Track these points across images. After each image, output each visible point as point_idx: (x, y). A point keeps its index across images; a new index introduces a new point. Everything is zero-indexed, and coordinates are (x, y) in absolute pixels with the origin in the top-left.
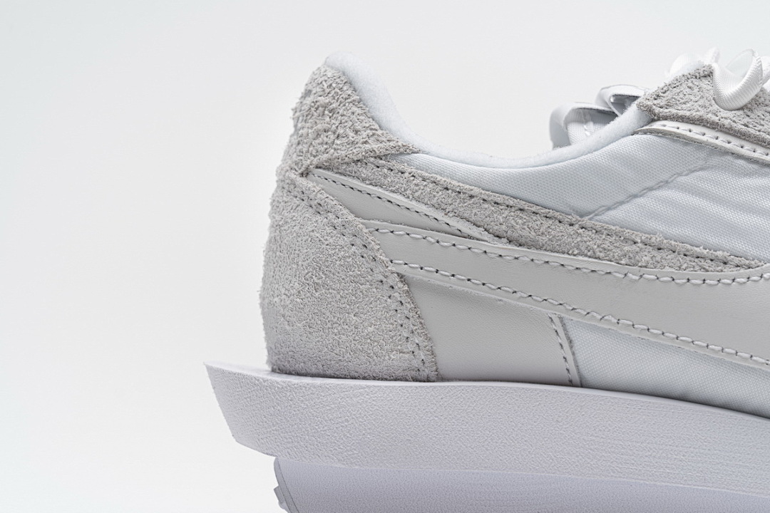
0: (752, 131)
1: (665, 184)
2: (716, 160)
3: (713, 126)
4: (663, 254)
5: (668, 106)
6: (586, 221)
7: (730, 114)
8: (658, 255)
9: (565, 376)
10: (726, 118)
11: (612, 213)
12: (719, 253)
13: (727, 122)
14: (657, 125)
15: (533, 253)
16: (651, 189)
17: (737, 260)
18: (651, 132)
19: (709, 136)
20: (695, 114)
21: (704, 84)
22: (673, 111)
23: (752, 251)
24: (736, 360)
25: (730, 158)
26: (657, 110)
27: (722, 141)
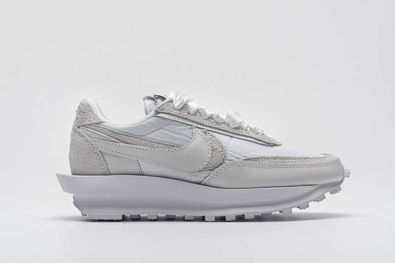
0: (181, 115)
1: (161, 128)
2: (172, 123)
3: (172, 115)
4: (160, 144)
5: (162, 110)
6: (142, 138)
7: (176, 111)
8: (158, 145)
9: (139, 173)
10: (175, 112)
11: (148, 136)
12: (172, 144)
13: (175, 114)
14: (159, 115)
15: (130, 145)
16: (157, 130)
17: (176, 146)
18: (157, 117)
19: (170, 117)
20: (167, 112)
21: (171, 104)
22: (163, 111)
23: (179, 143)
24: (176, 168)
25: (175, 122)
26: (159, 111)
27: (173, 118)
